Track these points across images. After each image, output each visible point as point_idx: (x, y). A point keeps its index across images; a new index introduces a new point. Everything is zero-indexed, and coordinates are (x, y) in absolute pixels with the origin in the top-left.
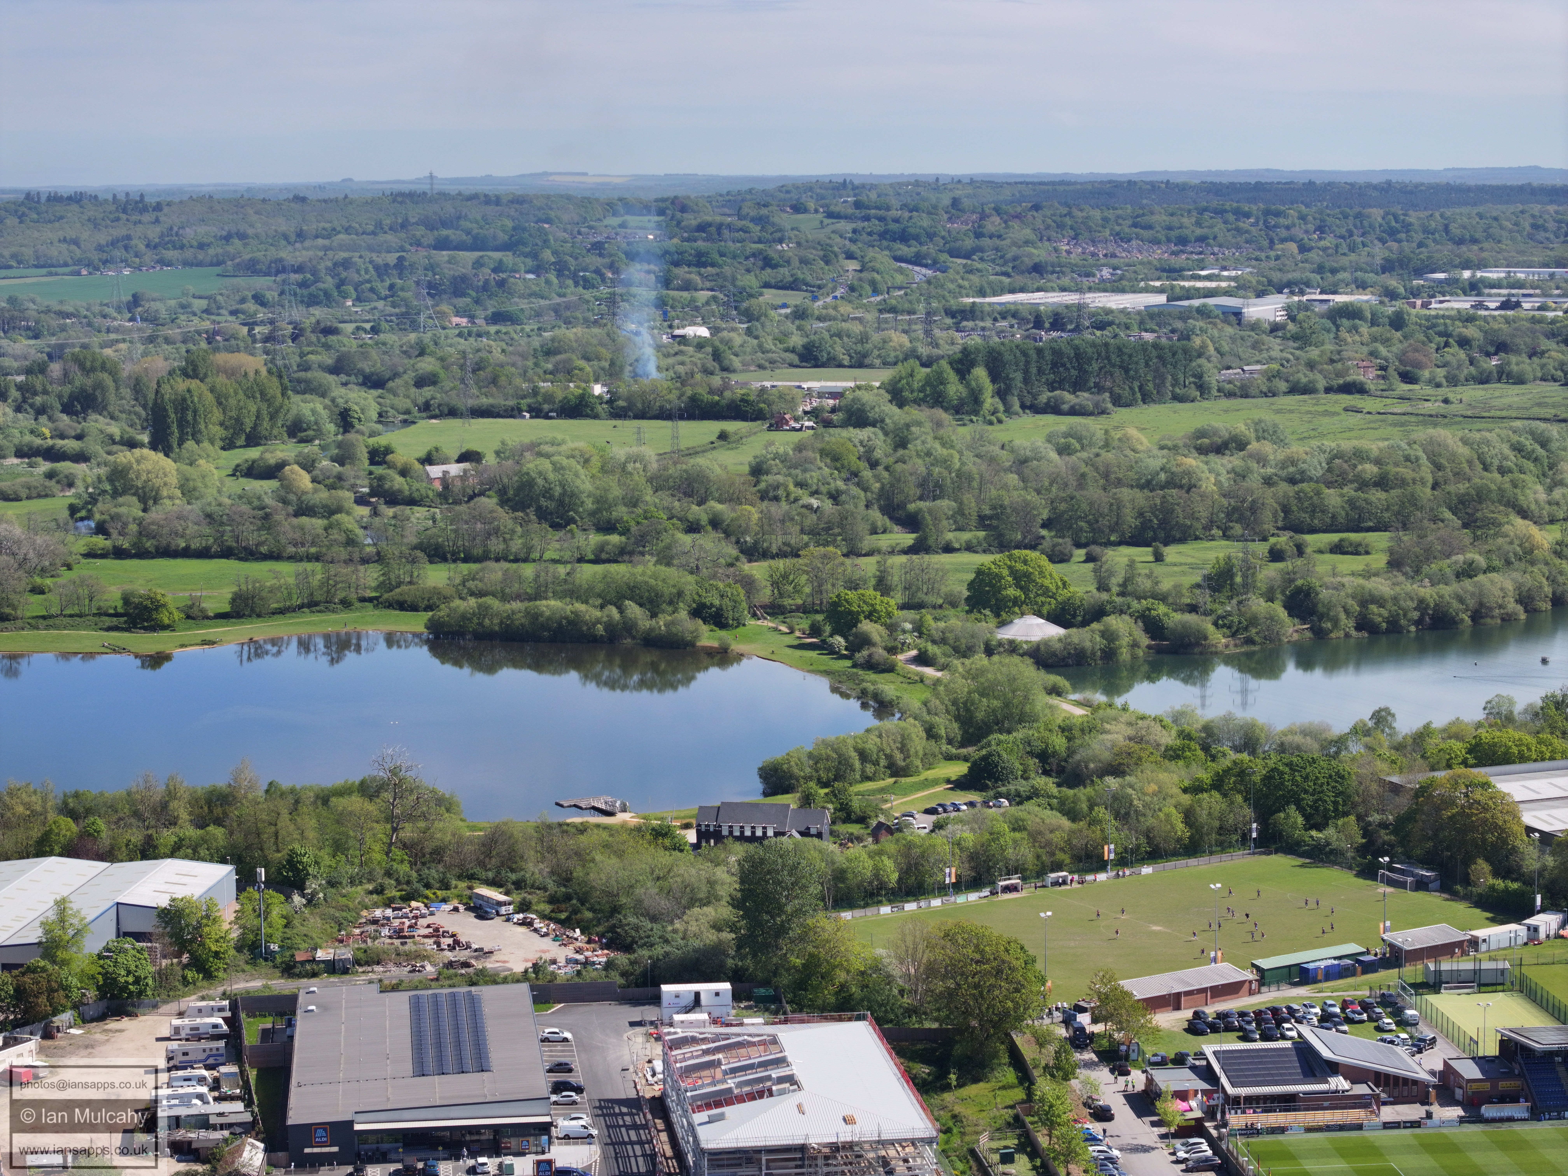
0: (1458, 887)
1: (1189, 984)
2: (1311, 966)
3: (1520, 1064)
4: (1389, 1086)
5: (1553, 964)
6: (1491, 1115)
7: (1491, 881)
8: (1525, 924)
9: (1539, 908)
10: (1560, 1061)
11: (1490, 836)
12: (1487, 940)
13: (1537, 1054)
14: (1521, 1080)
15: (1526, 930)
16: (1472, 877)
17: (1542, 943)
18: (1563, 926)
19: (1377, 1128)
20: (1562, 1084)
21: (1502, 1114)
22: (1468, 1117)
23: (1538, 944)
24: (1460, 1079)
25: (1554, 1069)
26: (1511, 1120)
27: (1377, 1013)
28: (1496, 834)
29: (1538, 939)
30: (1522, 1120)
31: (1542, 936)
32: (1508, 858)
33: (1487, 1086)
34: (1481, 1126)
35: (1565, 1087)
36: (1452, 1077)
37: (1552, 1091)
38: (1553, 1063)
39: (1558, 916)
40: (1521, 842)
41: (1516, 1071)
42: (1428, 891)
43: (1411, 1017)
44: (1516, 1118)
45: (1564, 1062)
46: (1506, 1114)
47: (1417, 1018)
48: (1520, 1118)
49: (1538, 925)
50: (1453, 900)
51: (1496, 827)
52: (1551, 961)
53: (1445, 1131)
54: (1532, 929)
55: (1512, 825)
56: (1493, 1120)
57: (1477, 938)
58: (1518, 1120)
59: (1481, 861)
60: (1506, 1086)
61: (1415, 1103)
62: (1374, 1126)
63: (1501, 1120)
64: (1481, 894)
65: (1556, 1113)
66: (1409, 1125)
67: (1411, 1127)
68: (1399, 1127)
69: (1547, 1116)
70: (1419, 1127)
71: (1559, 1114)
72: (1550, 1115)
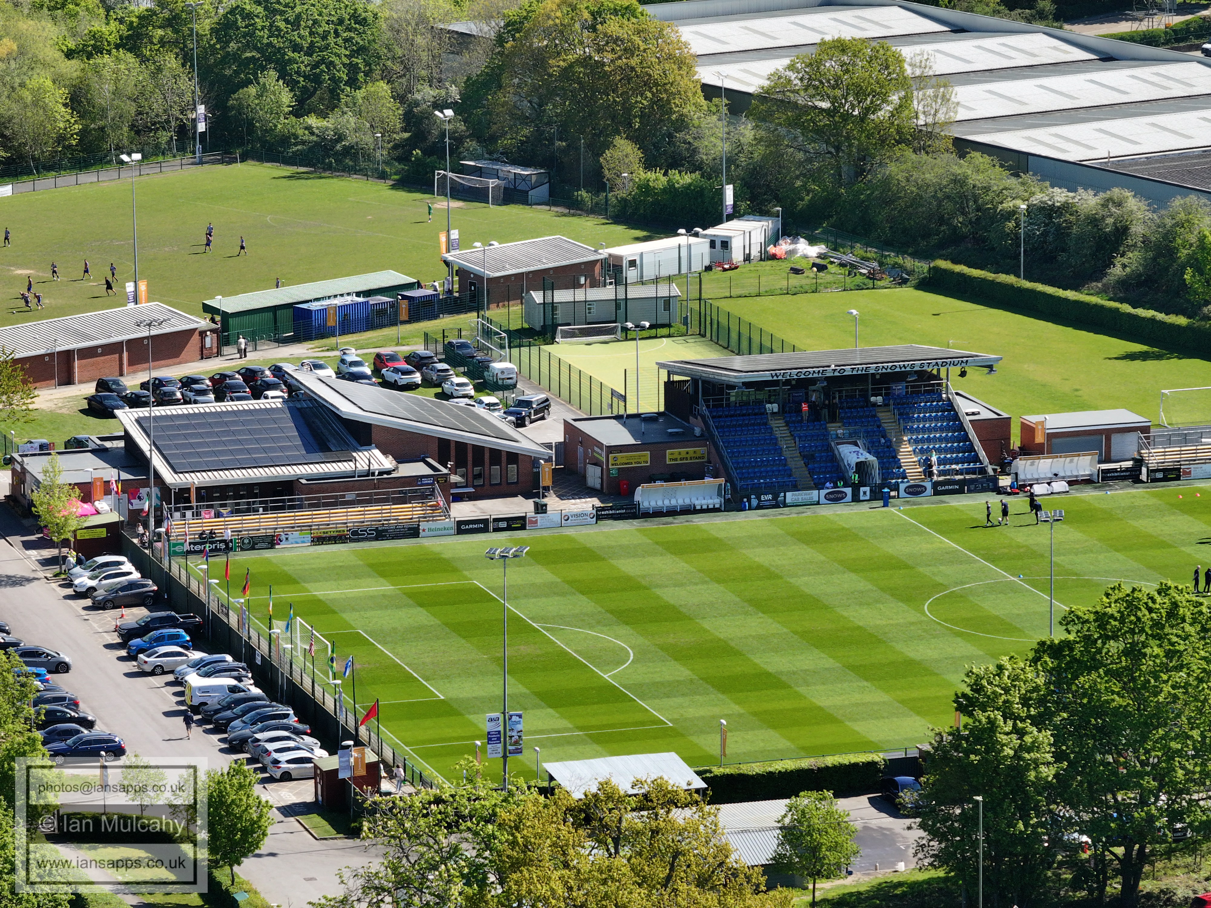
0: (584, 194)
1: (86, 337)
2: (314, 306)
3: (703, 417)
4: (465, 466)
5: (758, 295)
6: (653, 504)
7: (642, 175)
8: (705, 236)
9: (730, 210)
10: (776, 410)
11: (639, 99)
12: (638, 262)
13: (733, 399)
14: (706, 446)
15: (708, 245)
16: (606, 172)
17: (736, 268)
18: (775, 240)
19: (446, 532)
20: (781, 449)
21: (673, 502)
22: (611, 508)
23: (730, 269)
24: (596, 449)
25: (766, 424)
26: (689, 511)
27: (439, 371)
28: (649, 95)
29: (730, 262)
30: (708, 510)
31: (737, 256)
32: (670, 136)
33: (644, 458)
34: (635, 522)
35: (786, 454)
36: (580, 449)
37: (762, 461)
38: (762, 414)
39: (765, 223)
40: (694, 109)
41: (697, 431)
42: (528, 205)
43: (503, 372)
44: (698, 507)
45: (783, 411)
46: (680, 502)
47: (514, 376)
48: (705, 507)
49: (730, 238)
50: (573, 215)
51: (648, 83)
52: (754, 291)
53: (570, 532)
54: (718, 244)
55: (678, 78)
56: (658, 514)
57: (620, 258)
58: (702, 511)
59: (622, 142)
60: (679, 457)
61: (515, 495)
62: (439, 529)
63: (672, 513)
64: (624, 200)
65: (770, 497)
66: (503, 525)
67: (509, 528)
68: (485, 530)
69: (754, 502)
70: (523, 528)
71: (776, 497)
72: (760, 500)
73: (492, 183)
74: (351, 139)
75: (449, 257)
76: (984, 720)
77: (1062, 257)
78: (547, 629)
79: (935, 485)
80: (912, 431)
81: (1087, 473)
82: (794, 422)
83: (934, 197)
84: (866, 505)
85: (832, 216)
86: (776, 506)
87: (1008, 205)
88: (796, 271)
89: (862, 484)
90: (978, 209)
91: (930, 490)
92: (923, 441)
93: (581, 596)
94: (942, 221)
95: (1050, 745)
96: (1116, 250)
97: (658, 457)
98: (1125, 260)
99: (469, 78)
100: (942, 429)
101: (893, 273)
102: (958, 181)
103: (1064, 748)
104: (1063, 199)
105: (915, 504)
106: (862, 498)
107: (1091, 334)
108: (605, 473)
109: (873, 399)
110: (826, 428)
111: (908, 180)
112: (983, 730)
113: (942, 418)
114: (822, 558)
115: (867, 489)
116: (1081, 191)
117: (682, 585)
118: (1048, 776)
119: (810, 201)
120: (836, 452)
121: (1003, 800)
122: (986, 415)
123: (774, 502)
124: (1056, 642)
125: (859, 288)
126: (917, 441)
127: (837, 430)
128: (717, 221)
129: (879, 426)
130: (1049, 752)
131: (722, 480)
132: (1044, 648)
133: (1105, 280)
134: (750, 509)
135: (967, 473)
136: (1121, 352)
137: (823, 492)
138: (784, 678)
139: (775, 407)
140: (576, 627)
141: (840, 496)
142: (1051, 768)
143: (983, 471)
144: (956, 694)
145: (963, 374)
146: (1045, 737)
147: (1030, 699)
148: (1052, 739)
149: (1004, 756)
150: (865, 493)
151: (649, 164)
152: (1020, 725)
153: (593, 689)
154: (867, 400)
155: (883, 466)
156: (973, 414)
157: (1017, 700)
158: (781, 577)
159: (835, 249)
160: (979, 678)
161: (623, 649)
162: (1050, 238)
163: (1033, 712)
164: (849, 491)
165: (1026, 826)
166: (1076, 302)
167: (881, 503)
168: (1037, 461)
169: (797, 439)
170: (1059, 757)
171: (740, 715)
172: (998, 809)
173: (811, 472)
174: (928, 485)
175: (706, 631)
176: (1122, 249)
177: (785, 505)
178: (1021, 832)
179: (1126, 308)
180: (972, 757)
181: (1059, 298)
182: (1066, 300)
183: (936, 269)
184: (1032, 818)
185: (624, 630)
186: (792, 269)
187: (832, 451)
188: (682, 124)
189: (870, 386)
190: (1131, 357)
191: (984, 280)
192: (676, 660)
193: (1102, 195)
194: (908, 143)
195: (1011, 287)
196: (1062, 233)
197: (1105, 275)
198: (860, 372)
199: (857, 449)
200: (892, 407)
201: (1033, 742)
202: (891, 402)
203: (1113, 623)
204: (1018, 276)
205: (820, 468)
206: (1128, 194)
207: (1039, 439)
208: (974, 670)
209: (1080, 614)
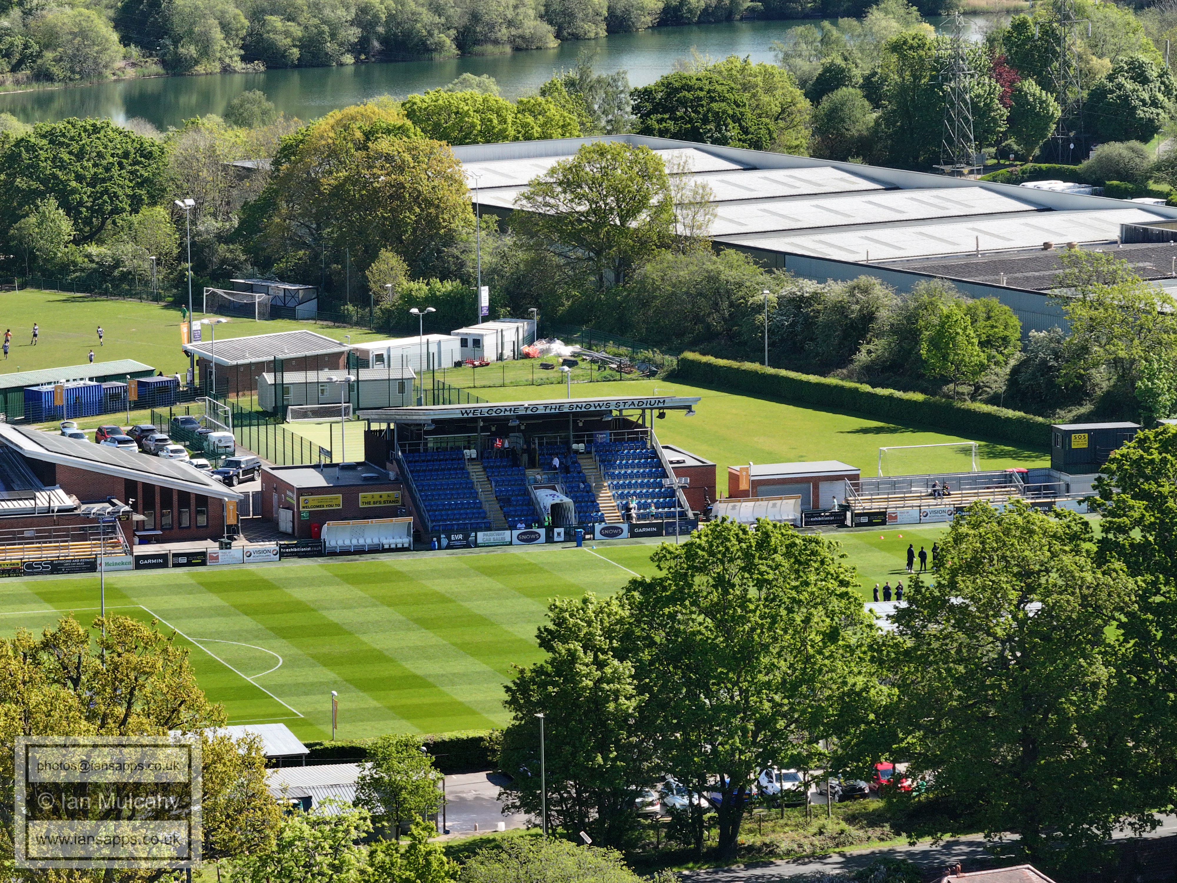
0: (350, 308)
2: (45, 388)
3: (398, 461)
4: (153, 508)
5: (503, 386)
6: (340, 543)
7: (407, 285)
8: (458, 334)
9: (485, 312)
10: (474, 456)
11: (408, 214)
12: (385, 356)
13: (430, 445)
14: (399, 489)
15: (458, 343)
16: (372, 285)
17: (488, 364)
18: (530, 340)
19: (124, 567)
20: (477, 493)
21: (361, 542)
22: (296, 546)
23: (481, 365)
24: (288, 493)
25: (463, 469)
26: (378, 550)
27: (157, 440)
28: (418, 210)
29: (482, 358)
30: (397, 550)
31: (490, 353)
32: (439, 252)
33: (337, 501)
34: (319, 560)
35: (482, 497)
36: (275, 497)
37: (456, 504)
38: (459, 459)
39: (520, 324)
40: (462, 224)
41: (392, 475)
42: (295, 319)
43: (220, 441)
44: (386, 547)
45: (481, 457)
46: (369, 541)
47: (232, 444)
48: (393, 546)
49: (482, 335)
50: (338, 327)
51: (417, 198)
52: (500, 382)
53: (252, 568)
54: (470, 343)
55: (447, 193)
56: (345, 552)
57: (367, 352)
58: (390, 550)
59: (390, 254)
60: (372, 501)
61: (205, 539)
62: (116, 564)
63: (360, 551)
64: (388, 310)
65: (461, 536)
66: (184, 560)
67: (189, 564)
68: (164, 565)
69: (444, 542)
70: (203, 563)
71: (466, 537)
72: (450, 539)
73: (259, 298)
74: (128, 265)
75: (189, 347)
76: (563, 652)
77: (809, 346)
78: (202, 643)
79: (632, 527)
80: (613, 476)
81: (791, 517)
82: (492, 467)
83: (687, 293)
84: (561, 545)
85: (591, 321)
86: (467, 546)
87: (759, 298)
88: (546, 367)
89: (556, 524)
90: (731, 305)
91: (626, 533)
92: (623, 486)
93: (245, 617)
94: (698, 319)
95: (630, 676)
96: (863, 337)
97: (350, 500)
98: (871, 347)
99: (246, 203)
100: (643, 475)
101: (643, 367)
102: (712, 278)
103: (647, 680)
104: (812, 290)
105: (609, 544)
106: (556, 539)
107: (830, 415)
108: (296, 516)
109: (575, 446)
110: (524, 474)
111: (663, 280)
112: (563, 662)
113: (645, 465)
114: (501, 586)
115: (562, 530)
116: (830, 282)
117: (351, 607)
118: (628, 708)
119: (570, 307)
120: (533, 496)
121: (583, 733)
122: (690, 462)
123: (464, 542)
124: (648, 580)
125: (606, 379)
126: (617, 487)
127: (535, 474)
128: (472, 320)
129: (579, 473)
130: (629, 684)
131: (410, 519)
132: (635, 584)
133: (851, 367)
134: (440, 548)
135: (667, 517)
136: (857, 427)
137: (516, 533)
138: (431, 680)
139: (472, 453)
140: (232, 640)
141: (533, 536)
142: (633, 700)
143: (683, 514)
144: (539, 629)
145: (662, 416)
146: (627, 668)
147: (614, 631)
148: (633, 670)
149: (583, 688)
150: (559, 534)
151: (413, 277)
152: (601, 657)
153: (232, 688)
154: (569, 448)
155: (579, 510)
156: (678, 462)
157: (599, 632)
158: (454, 601)
159: (590, 348)
160: (562, 610)
161: (273, 657)
162: (799, 328)
163: (615, 644)
164: (542, 532)
165: (605, 759)
166: (818, 384)
167: (575, 544)
168: (738, 504)
169: (493, 484)
170: (641, 690)
171: (376, 709)
172: (577, 742)
173: (506, 515)
174: (625, 527)
175: (363, 643)
176: (868, 336)
177: (476, 545)
178: (600, 765)
179: (866, 388)
180: (550, 688)
181: (801, 381)
182: (808, 383)
183: (685, 361)
184: (611, 752)
185: (279, 643)
186: (542, 365)
187: (529, 494)
188: (450, 239)
189: (572, 433)
190: (865, 431)
191: (729, 369)
192: (325, 666)
193: (850, 283)
194: (668, 247)
195: (755, 373)
196: (809, 322)
197: (852, 361)
198: (553, 411)
199: (554, 492)
200: (593, 454)
201: (614, 672)
202: (593, 450)
203: (700, 553)
204: (762, 363)
205: (516, 511)
206: (873, 280)
207: (744, 485)
208: (558, 603)
209: (671, 549)
